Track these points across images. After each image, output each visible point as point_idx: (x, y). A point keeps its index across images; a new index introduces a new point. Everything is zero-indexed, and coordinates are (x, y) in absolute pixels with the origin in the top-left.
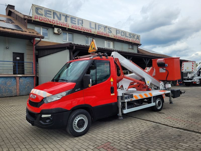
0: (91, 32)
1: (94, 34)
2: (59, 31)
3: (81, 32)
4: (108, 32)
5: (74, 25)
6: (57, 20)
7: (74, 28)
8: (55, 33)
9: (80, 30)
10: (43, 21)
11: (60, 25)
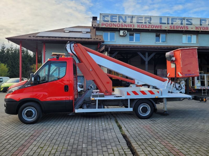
0: (162, 28)
1: (166, 29)
2: (125, 33)
3: (149, 30)
4: (187, 24)
5: (140, 25)
6: (122, 23)
7: (140, 27)
8: (121, 36)
9: (147, 28)
10: (109, 27)
11: (125, 27)
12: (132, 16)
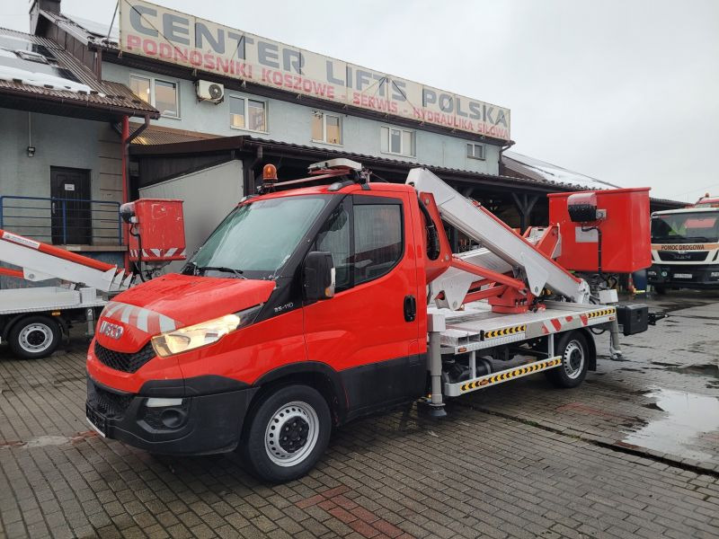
1: (343, 102)
2: (216, 91)
3: (295, 95)
4: (394, 97)
5: (270, 71)
6: (209, 51)
7: (270, 81)
8: (200, 100)
10: (157, 56)
11: (221, 72)
12: (241, 34)
